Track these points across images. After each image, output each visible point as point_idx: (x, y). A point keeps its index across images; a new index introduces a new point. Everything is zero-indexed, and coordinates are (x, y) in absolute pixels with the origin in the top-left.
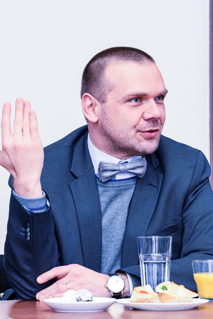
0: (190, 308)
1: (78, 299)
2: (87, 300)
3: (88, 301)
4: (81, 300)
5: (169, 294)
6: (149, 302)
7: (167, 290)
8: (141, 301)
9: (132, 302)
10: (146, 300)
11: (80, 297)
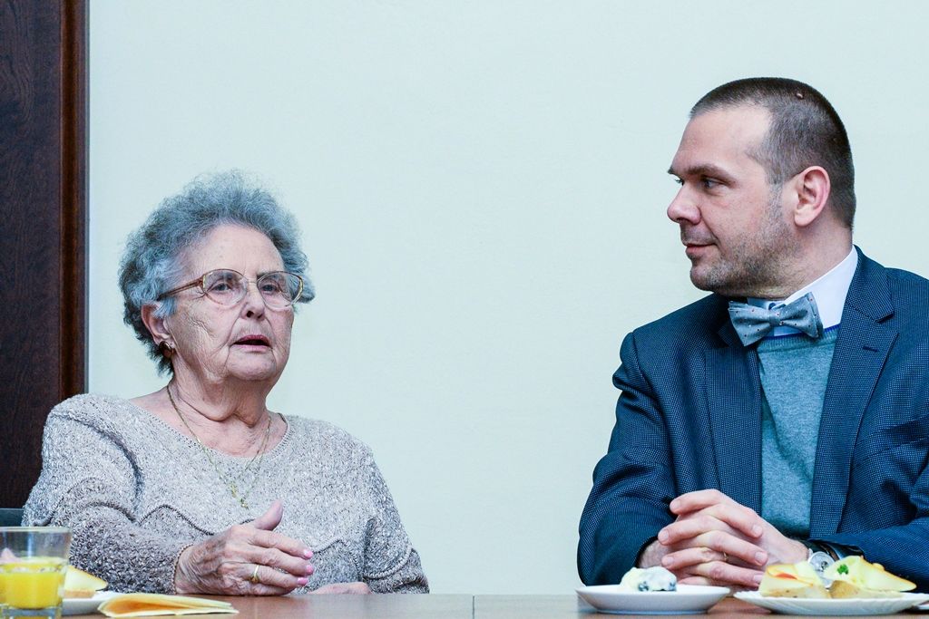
0: (892, 610)
1: (642, 587)
2: (660, 588)
3: (663, 590)
4: (647, 588)
5: (851, 582)
6: (795, 597)
7: (847, 573)
8: (778, 594)
9: (765, 596)
10: (788, 591)
11: (645, 583)
